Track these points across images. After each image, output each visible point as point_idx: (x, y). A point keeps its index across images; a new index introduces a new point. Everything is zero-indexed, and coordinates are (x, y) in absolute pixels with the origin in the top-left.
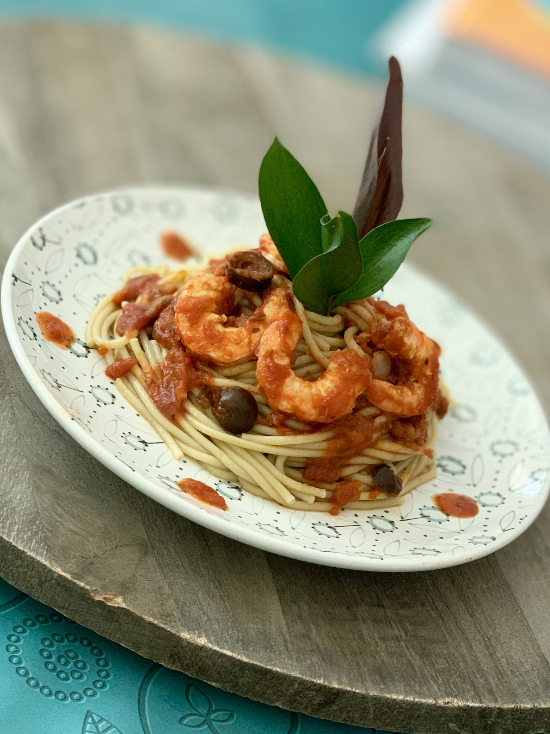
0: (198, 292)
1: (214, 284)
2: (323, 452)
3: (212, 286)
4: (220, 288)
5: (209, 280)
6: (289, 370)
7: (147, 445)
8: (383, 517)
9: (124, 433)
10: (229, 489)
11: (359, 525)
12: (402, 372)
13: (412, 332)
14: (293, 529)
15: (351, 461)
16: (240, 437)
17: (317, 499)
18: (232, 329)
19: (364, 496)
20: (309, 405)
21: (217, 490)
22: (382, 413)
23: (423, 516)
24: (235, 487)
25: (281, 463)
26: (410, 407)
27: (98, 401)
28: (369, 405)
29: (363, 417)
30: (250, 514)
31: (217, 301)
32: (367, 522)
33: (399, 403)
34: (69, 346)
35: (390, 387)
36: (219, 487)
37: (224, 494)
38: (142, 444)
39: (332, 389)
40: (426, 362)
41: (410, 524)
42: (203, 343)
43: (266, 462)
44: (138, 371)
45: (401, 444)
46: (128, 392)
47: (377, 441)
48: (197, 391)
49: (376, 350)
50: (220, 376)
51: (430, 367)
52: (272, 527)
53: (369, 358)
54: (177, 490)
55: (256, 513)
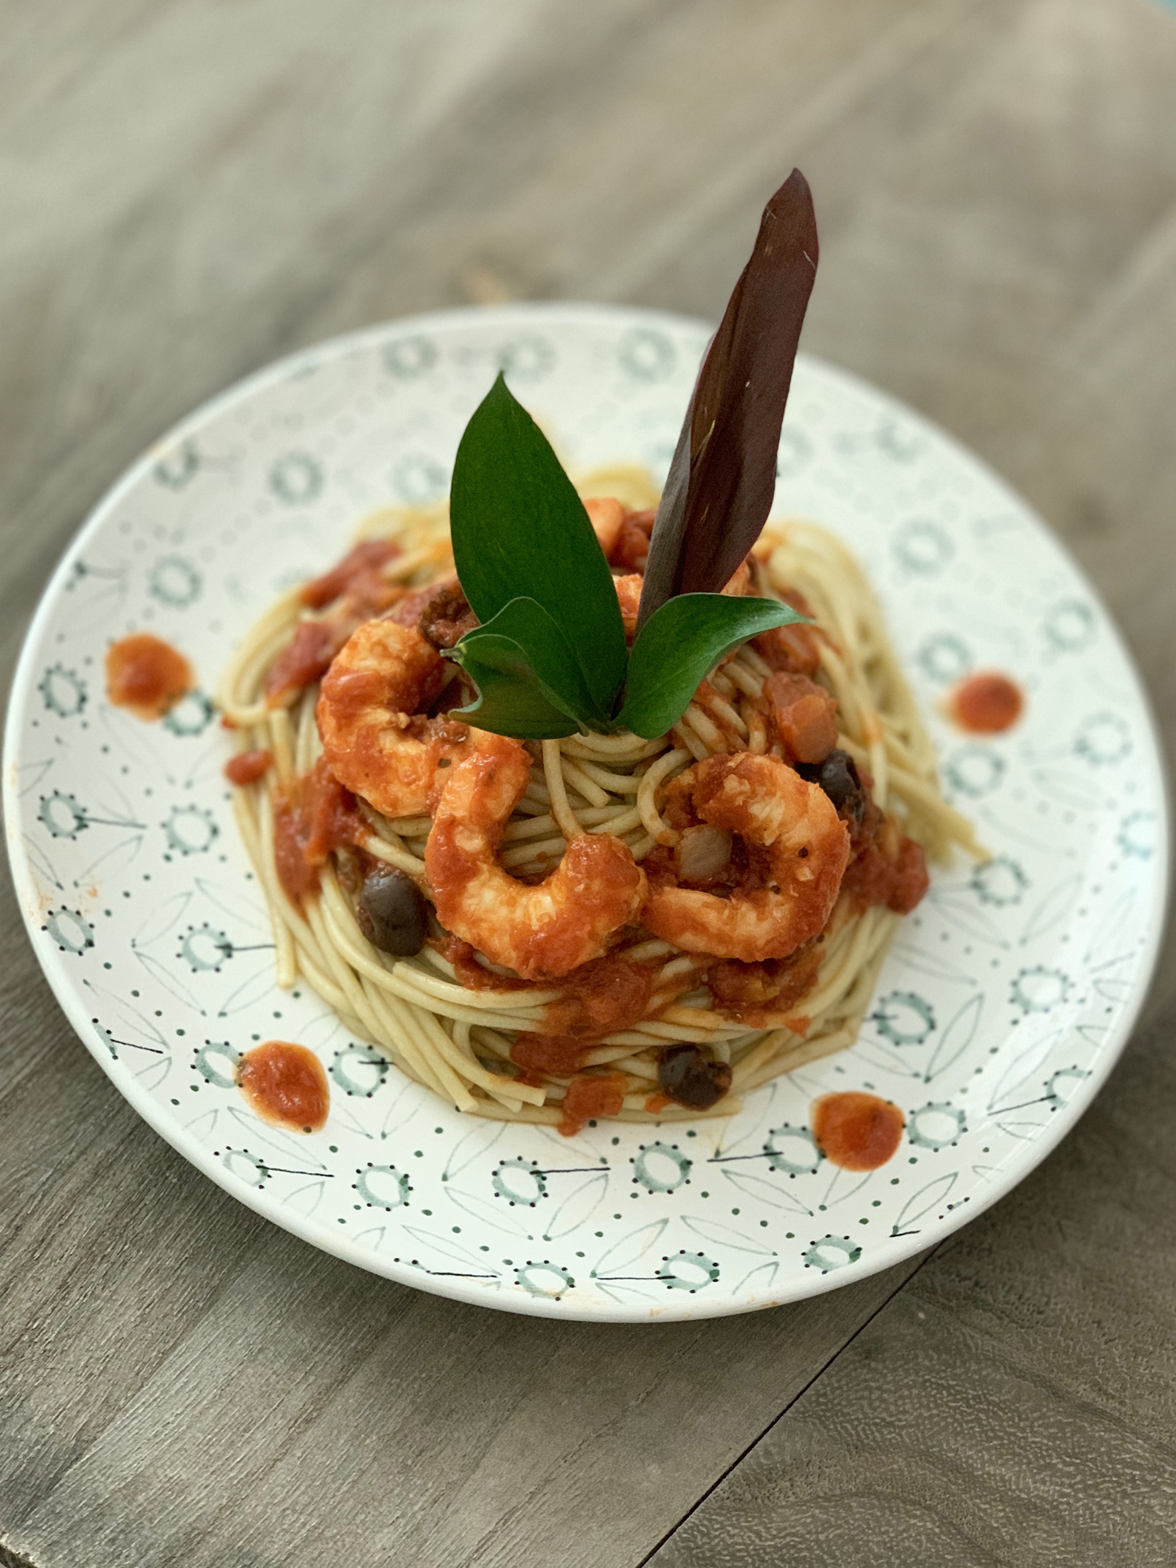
0: (363, 659)
1: (395, 645)
2: (538, 1025)
3: (391, 650)
4: (405, 656)
5: (388, 635)
6: (479, 863)
7: (229, 956)
8: (675, 1147)
9: (191, 928)
10: (361, 1065)
11: (608, 1169)
12: (754, 866)
13: (770, 794)
14: (445, 1178)
15: (607, 1041)
16: (390, 971)
17: (526, 1105)
18: (411, 749)
19: (635, 1103)
20: (506, 939)
21: (331, 1070)
22: (684, 953)
23: (769, 1152)
24: (379, 1060)
25: (461, 1033)
26: (749, 944)
27: (172, 846)
28: (654, 938)
29: (630, 966)
30: (368, 1135)
31: (393, 683)
32: (632, 1161)
33: (721, 938)
34: (164, 712)
35: (706, 905)
36: (340, 1061)
37: (341, 1081)
38: (219, 954)
39: (550, 917)
40: (804, 853)
41: (725, 1172)
42: (353, 770)
43: (433, 1028)
44: (272, 780)
45: (721, 1014)
46: (247, 821)
47: (663, 1009)
48: (342, 855)
49: (694, 821)
50: (384, 833)
51: (814, 861)
52: (396, 1175)
53: (672, 838)
54: (221, 1083)
55: (387, 1132)
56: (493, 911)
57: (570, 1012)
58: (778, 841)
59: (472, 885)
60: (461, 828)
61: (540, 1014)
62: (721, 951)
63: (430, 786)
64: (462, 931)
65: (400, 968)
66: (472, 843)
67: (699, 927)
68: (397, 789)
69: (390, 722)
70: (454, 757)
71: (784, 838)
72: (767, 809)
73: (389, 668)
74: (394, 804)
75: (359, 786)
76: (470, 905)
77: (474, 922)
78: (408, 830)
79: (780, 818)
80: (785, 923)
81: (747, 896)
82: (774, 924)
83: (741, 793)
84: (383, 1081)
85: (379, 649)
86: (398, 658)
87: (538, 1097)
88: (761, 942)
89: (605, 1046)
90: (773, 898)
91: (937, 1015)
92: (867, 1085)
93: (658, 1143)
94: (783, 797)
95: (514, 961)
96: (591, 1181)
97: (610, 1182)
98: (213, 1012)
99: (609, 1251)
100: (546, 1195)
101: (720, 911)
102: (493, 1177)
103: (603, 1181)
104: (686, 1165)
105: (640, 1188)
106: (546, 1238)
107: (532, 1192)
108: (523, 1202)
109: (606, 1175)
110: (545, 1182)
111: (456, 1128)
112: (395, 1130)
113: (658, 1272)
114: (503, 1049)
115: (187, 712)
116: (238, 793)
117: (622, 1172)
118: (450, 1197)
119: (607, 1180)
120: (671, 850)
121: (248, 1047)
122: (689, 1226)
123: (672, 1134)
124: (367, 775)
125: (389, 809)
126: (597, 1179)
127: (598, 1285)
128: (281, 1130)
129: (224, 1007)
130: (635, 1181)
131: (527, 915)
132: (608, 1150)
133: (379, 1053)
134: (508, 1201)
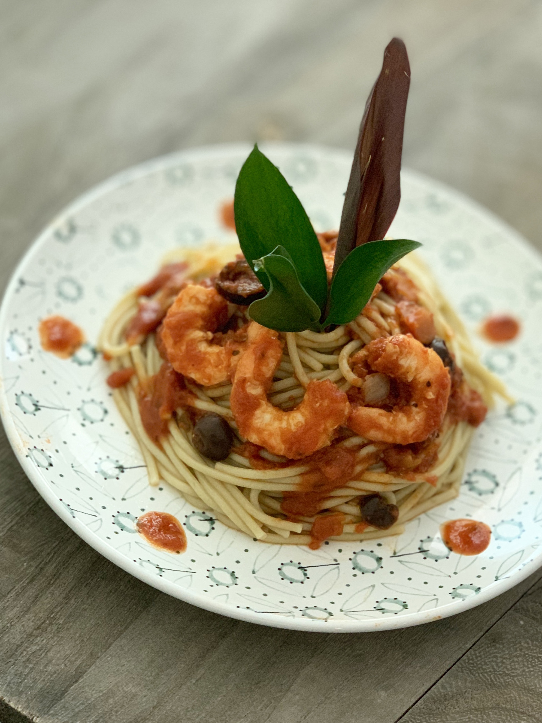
0: (184, 307)
1: (202, 297)
2: (297, 486)
3: (200, 300)
4: (208, 302)
5: (198, 292)
6: (260, 400)
7: (123, 472)
8: (372, 552)
9: (100, 459)
10: (200, 521)
11: (338, 564)
12: (402, 394)
13: (409, 353)
14: (254, 572)
15: (332, 494)
16: (214, 468)
17: (293, 533)
18: (215, 349)
19: (349, 529)
20: (278, 439)
21: (185, 524)
22: (371, 442)
23: (422, 551)
24: (209, 518)
25: (254, 496)
26: (404, 435)
27: (84, 420)
28: (355, 435)
29: (344, 450)
30: (210, 554)
31: (203, 317)
32: (350, 559)
33: (390, 432)
34: (72, 354)
35: (380, 415)
36: (189, 520)
37: (191, 529)
38: (117, 471)
39: (302, 423)
40: (429, 384)
41: (400, 561)
42: (185, 363)
43: (238, 494)
44: (135, 382)
45: (392, 475)
46: (123, 405)
47: (362, 472)
48: (180, 412)
49: (370, 372)
50: (203, 397)
51: (434, 388)
52: (228, 572)
53: (360, 382)
54: (129, 531)
55: (219, 552)
56: (270, 425)
57: (313, 478)
58: (415, 379)
59: (258, 413)
60: (249, 384)
61: (298, 480)
62: (390, 439)
63: (229, 366)
64: (254, 438)
65: (219, 465)
66: (255, 390)
67: (378, 427)
68: (210, 370)
69: (203, 337)
70: (241, 349)
71: (418, 377)
72: (408, 362)
73: (200, 309)
74: (209, 378)
75: (189, 371)
76: (257, 423)
77: (259, 431)
78: (216, 393)
79: (415, 366)
80: (422, 423)
81: (401, 409)
82: (416, 423)
83: (395, 352)
84: (213, 528)
85: (194, 300)
86: (204, 304)
87: (298, 528)
88: (410, 433)
89: (332, 497)
90: (414, 409)
91: (499, 479)
92: (467, 515)
93: (362, 550)
94: (416, 355)
95: (283, 451)
96: (331, 570)
97: (341, 570)
98: (119, 499)
99: (347, 601)
100: (308, 578)
101: (388, 418)
102: (279, 571)
103: (337, 570)
104: (379, 559)
105: (356, 572)
106: (313, 597)
107: (302, 578)
108: (297, 581)
109: (338, 567)
110: (306, 572)
111: (256, 548)
112: (223, 552)
113: (375, 608)
114: (276, 506)
115: (84, 354)
116: (116, 392)
117: (346, 566)
118: (258, 581)
119: (339, 569)
120: (359, 389)
121: (140, 514)
122: (386, 587)
123: (369, 546)
124: (193, 365)
125: (207, 381)
126: (334, 569)
127: (345, 614)
128: (165, 552)
129: (124, 496)
130: (354, 569)
131: (288, 423)
132: (337, 555)
133: (209, 515)
134: (289, 582)
